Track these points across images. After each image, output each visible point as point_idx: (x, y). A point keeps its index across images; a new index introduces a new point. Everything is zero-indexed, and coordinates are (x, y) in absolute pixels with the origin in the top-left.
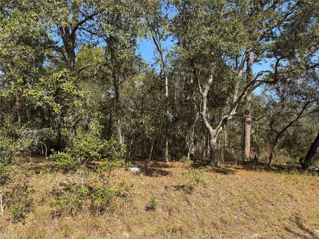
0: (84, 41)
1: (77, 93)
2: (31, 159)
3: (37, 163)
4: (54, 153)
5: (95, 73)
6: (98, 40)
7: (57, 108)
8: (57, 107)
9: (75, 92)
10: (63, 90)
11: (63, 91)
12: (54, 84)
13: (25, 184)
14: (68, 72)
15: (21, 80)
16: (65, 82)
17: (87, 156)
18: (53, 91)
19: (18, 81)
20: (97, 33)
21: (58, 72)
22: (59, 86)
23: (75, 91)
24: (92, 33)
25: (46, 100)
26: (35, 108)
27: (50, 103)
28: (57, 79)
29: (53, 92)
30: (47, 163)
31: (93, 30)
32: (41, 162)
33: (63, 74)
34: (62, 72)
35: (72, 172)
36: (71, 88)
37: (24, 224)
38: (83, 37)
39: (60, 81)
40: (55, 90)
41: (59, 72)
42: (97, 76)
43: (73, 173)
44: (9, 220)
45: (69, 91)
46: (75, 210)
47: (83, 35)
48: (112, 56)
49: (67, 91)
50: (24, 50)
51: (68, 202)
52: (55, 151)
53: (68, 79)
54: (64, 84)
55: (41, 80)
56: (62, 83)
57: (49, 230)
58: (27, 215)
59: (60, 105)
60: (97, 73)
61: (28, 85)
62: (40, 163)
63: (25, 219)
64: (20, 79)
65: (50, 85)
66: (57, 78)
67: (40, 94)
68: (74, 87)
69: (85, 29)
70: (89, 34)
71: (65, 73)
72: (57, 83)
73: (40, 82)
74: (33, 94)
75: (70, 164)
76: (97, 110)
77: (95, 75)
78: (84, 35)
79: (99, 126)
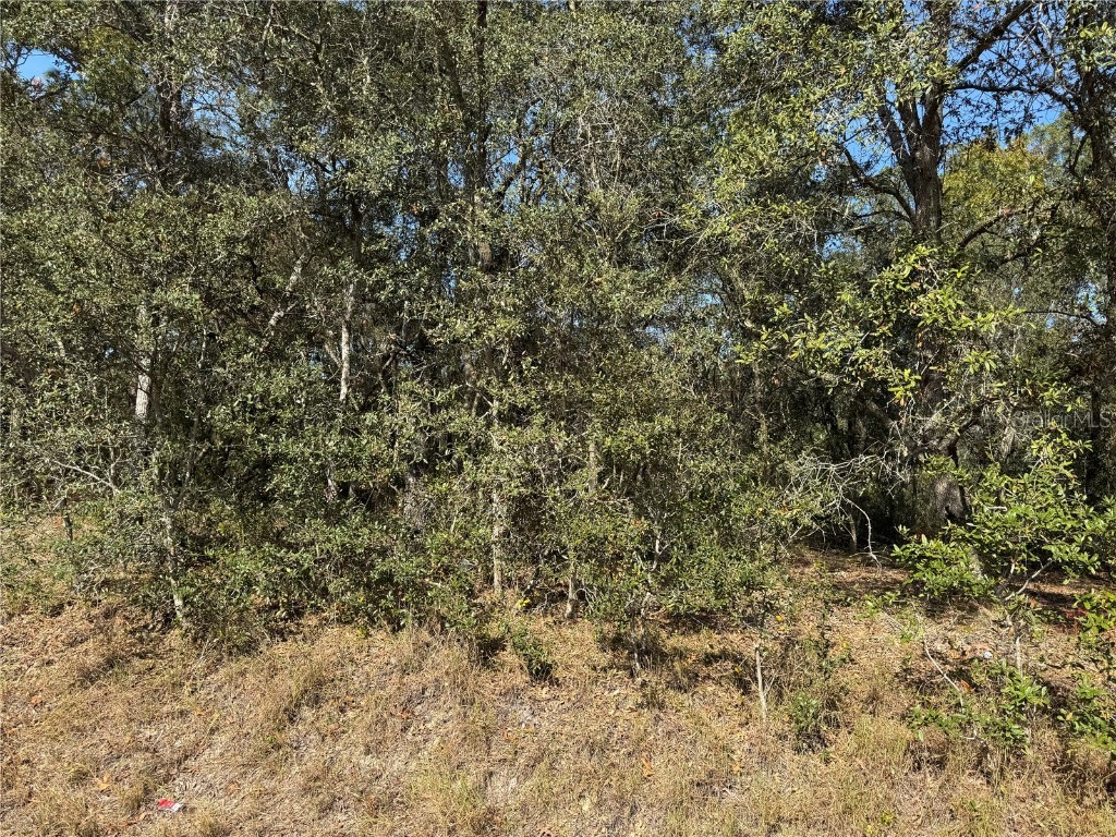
0: (970, 130)
1: (972, 323)
2: (809, 555)
3: (832, 570)
4: (909, 542)
5: (1035, 237)
6: (1026, 110)
7: (903, 385)
8: (900, 380)
9: (965, 322)
10: (920, 319)
11: (922, 323)
12: (889, 303)
13: (823, 634)
14: (931, 256)
15: (786, 310)
16: (924, 292)
17: (1035, 558)
18: (885, 329)
19: (777, 312)
20: (1020, 83)
21: (898, 261)
22: (903, 309)
23: (963, 317)
24: (998, 90)
25: (863, 363)
26: (831, 390)
27: (876, 370)
28: (898, 286)
29: (884, 334)
30: (864, 574)
31: (1003, 77)
32: (845, 570)
33: (916, 266)
34: (913, 257)
35: (960, 613)
36: (950, 306)
37: (827, 761)
38: (965, 118)
39: (905, 289)
40: (891, 325)
41: (902, 260)
42: (1045, 248)
43: (963, 617)
44: (782, 737)
45: (941, 320)
46: (998, 758)
47: (964, 110)
48: (1096, 154)
49: (936, 320)
50: (786, 216)
51: (969, 723)
52: (910, 533)
53: (935, 278)
54: (921, 298)
55: (843, 297)
56: (913, 296)
57: (911, 806)
58: (832, 737)
59: (910, 375)
60: (1042, 237)
61: (807, 322)
62: (843, 573)
63: (826, 746)
64: (782, 305)
65: (873, 309)
66: (896, 281)
67: (843, 342)
68: (960, 302)
69: (972, 86)
70: (988, 97)
71: (923, 259)
72: (899, 297)
73: (842, 302)
74: (822, 346)
75: (968, 586)
76: (1053, 380)
77: (1036, 245)
78: (970, 108)
79: (1066, 444)
